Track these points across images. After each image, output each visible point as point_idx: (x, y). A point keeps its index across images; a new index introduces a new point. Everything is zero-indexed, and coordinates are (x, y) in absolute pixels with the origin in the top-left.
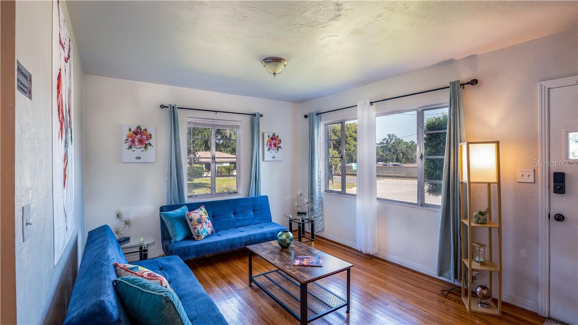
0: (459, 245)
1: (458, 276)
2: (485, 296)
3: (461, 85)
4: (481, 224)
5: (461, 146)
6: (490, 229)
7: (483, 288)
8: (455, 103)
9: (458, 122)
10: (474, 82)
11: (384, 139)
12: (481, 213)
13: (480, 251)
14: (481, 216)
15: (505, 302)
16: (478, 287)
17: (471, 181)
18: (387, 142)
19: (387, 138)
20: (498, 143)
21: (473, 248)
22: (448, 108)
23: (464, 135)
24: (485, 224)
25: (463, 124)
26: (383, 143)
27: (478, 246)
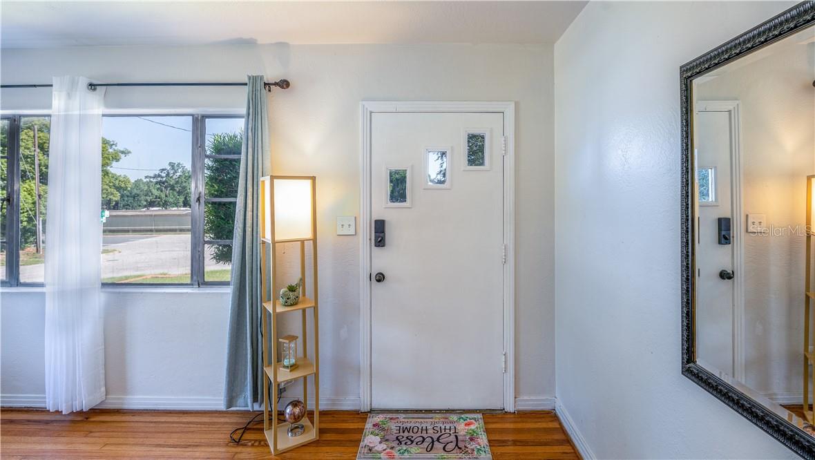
0: (260, 345)
1: (259, 396)
2: (296, 417)
3: (265, 84)
4: (291, 305)
5: (263, 181)
6: (304, 310)
7: (295, 404)
8: (255, 113)
9: (260, 142)
10: (284, 84)
11: (163, 170)
12: (292, 289)
13: (289, 348)
14: (291, 293)
15: (323, 411)
16: (288, 405)
17: (277, 239)
18: (168, 175)
19: (169, 168)
20: (313, 179)
21: (279, 345)
22: (244, 120)
23: (268, 164)
24: (296, 304)
25: (266, 148)
26: (159, 176)
27: (288, 341)
